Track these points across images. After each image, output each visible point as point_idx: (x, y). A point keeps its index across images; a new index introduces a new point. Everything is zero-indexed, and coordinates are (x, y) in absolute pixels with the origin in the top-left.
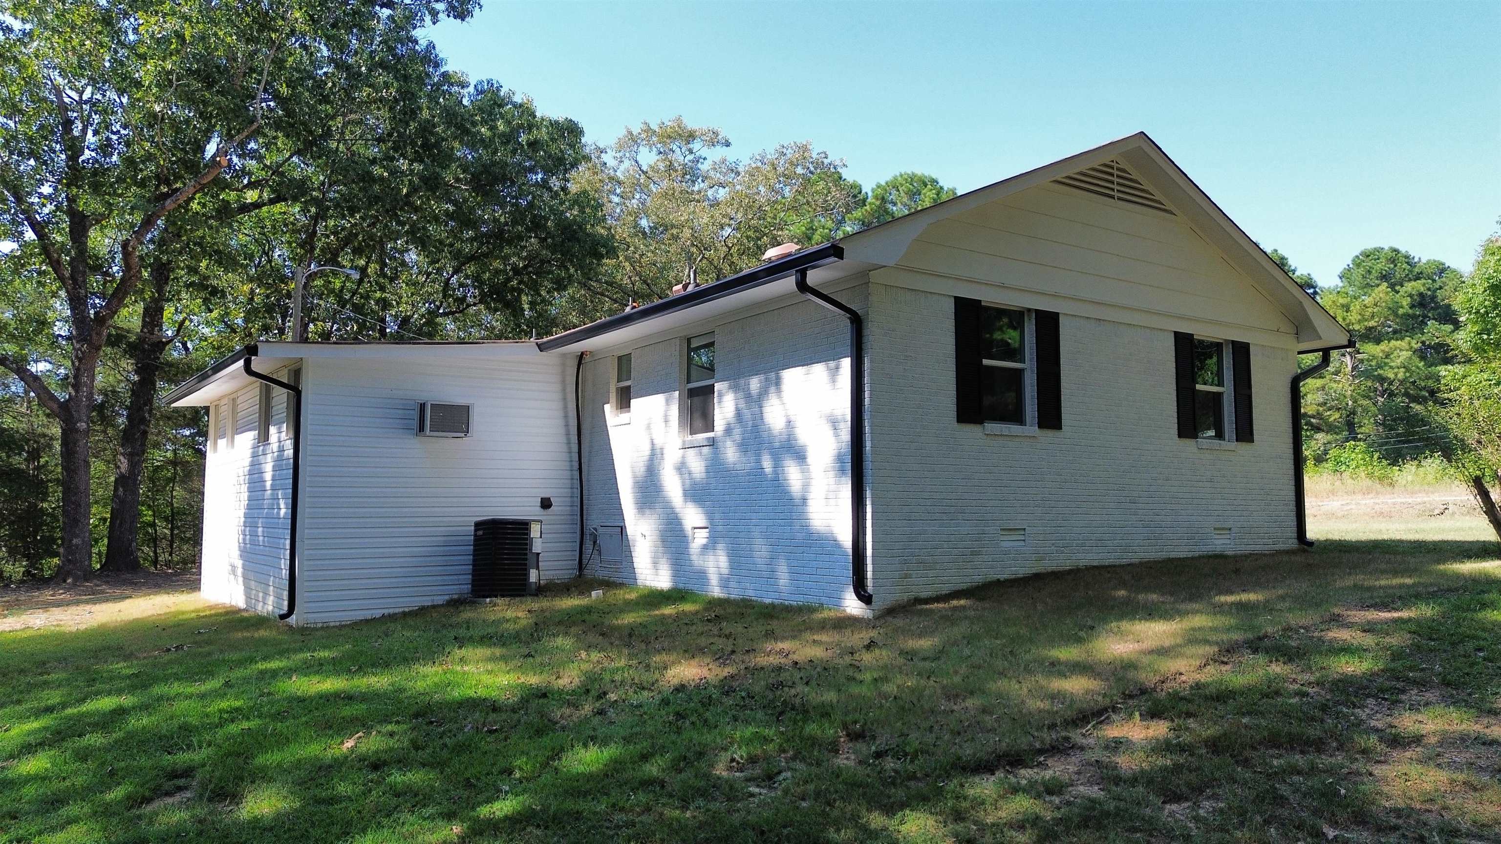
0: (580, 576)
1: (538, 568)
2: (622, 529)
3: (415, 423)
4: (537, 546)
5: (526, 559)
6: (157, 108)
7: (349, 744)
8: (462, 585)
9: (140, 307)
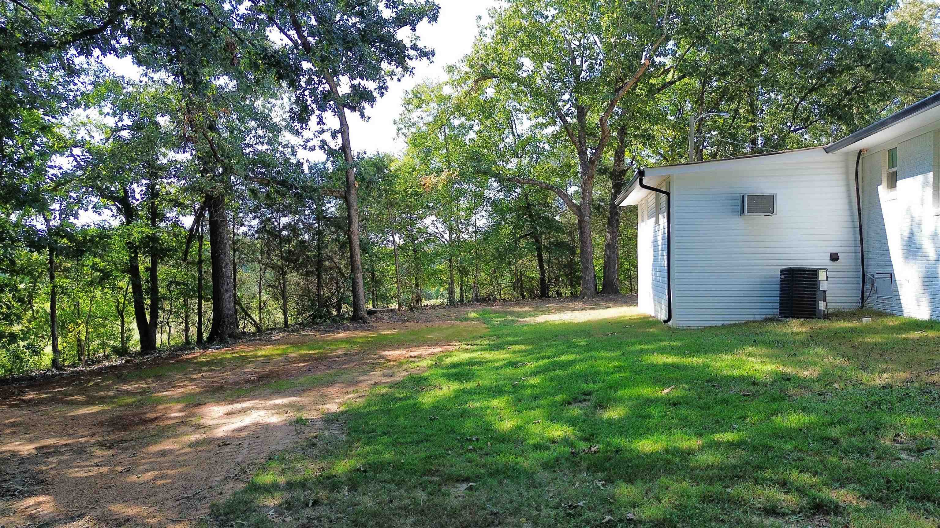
0: (862, 307)
1: (825, 300)
2: (892, 276)
3: (740, 208)
4: (824, 286)
5: (815, 295)
6: (612, 40)
7: (666, 391)
8: (774, 309)
9: (612, 152)
